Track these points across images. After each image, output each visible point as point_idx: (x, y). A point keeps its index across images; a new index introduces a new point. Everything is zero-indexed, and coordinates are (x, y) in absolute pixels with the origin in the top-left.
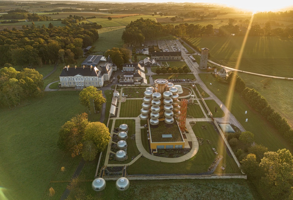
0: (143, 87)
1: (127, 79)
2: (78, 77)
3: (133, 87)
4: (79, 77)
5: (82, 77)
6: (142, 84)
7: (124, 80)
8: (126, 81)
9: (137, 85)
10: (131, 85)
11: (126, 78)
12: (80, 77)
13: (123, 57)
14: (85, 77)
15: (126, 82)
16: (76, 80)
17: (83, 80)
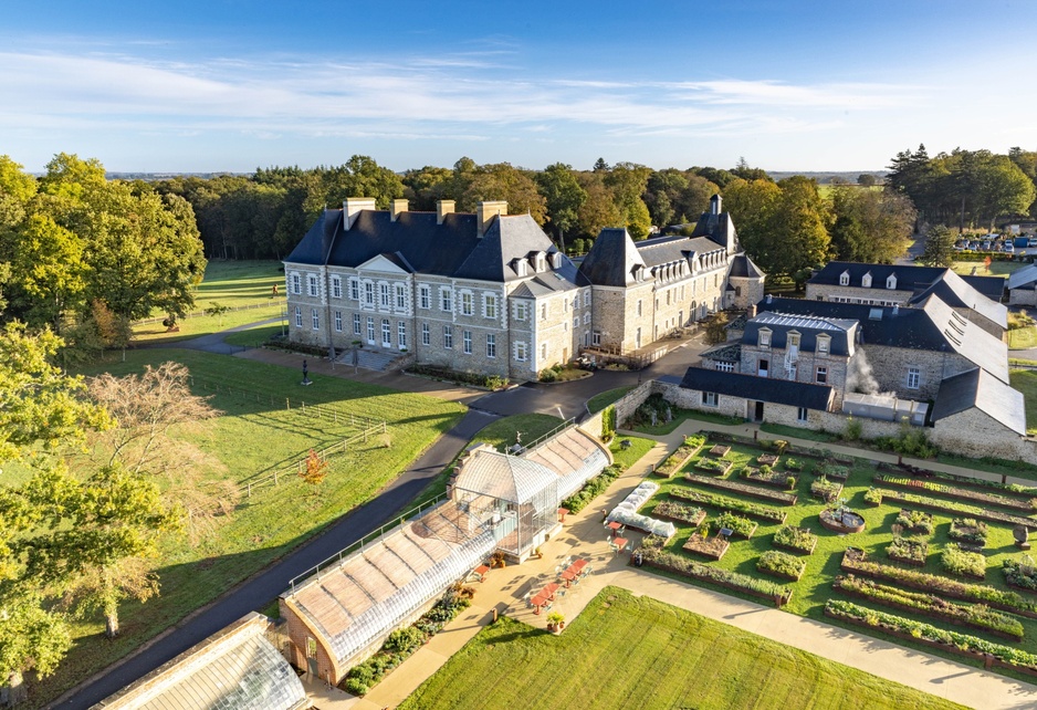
0: (963, 460)
1: (779, 342)
2: (376, 275)
3: (822, 434)
4: (385, 275)
5: (399, 277)
6: (947, 429)
7: (751, 356)
8: (764, 365)
9: (873, 429)
10: (802, 415)
11: (765, 337)
12: (392, 277)
13: (832, 229)
14: (425, 281)
15: (763, 373)
16: (369, 299)
17: (409, 302)
